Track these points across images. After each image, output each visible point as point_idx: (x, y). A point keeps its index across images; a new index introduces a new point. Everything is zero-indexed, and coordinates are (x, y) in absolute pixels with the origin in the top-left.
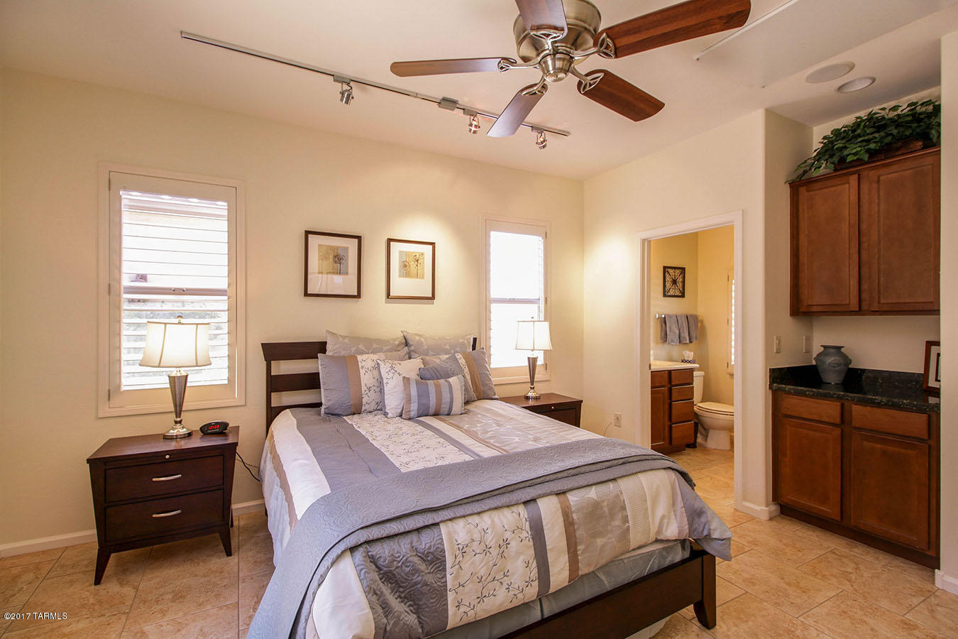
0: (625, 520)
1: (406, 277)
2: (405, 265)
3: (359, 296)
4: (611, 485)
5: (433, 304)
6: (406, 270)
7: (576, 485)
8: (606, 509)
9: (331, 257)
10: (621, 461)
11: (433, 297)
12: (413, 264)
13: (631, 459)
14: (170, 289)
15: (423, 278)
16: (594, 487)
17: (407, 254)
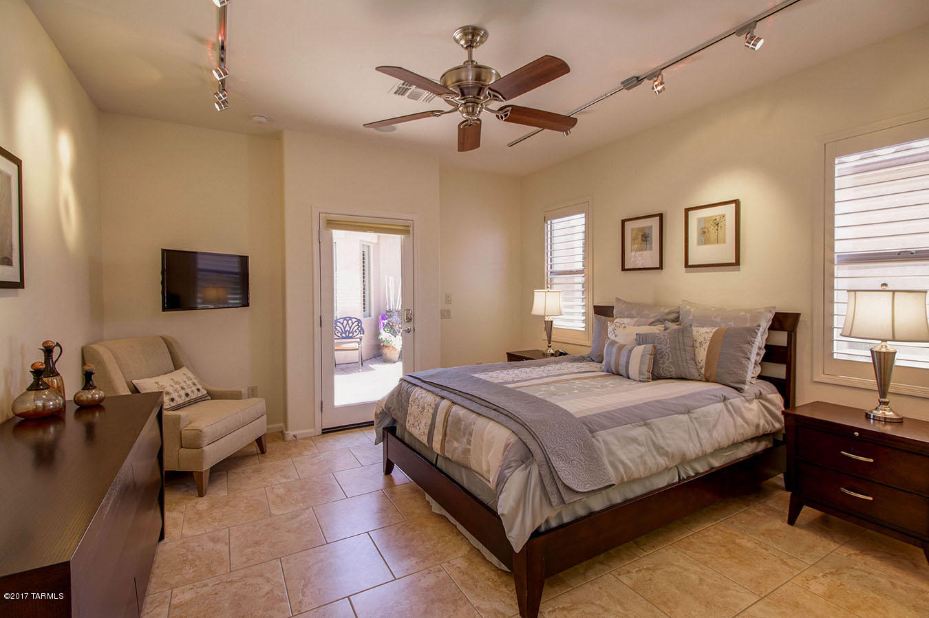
0: (469, 442)
1: (705, 244)
2: (703, 232)
3: (661, 267)
4: (474, 415)
5: (739, 270)
6: (704, 237)
7: (463, 404)
8: (462, 427)
9: (640, 236)
10: (495, 407)
11: (737, 263)
12: (712, 229)
13: (502, 411)
14: (568, 271)
15: (724, 242)
16: (466, 410)
17: (706, 220)
